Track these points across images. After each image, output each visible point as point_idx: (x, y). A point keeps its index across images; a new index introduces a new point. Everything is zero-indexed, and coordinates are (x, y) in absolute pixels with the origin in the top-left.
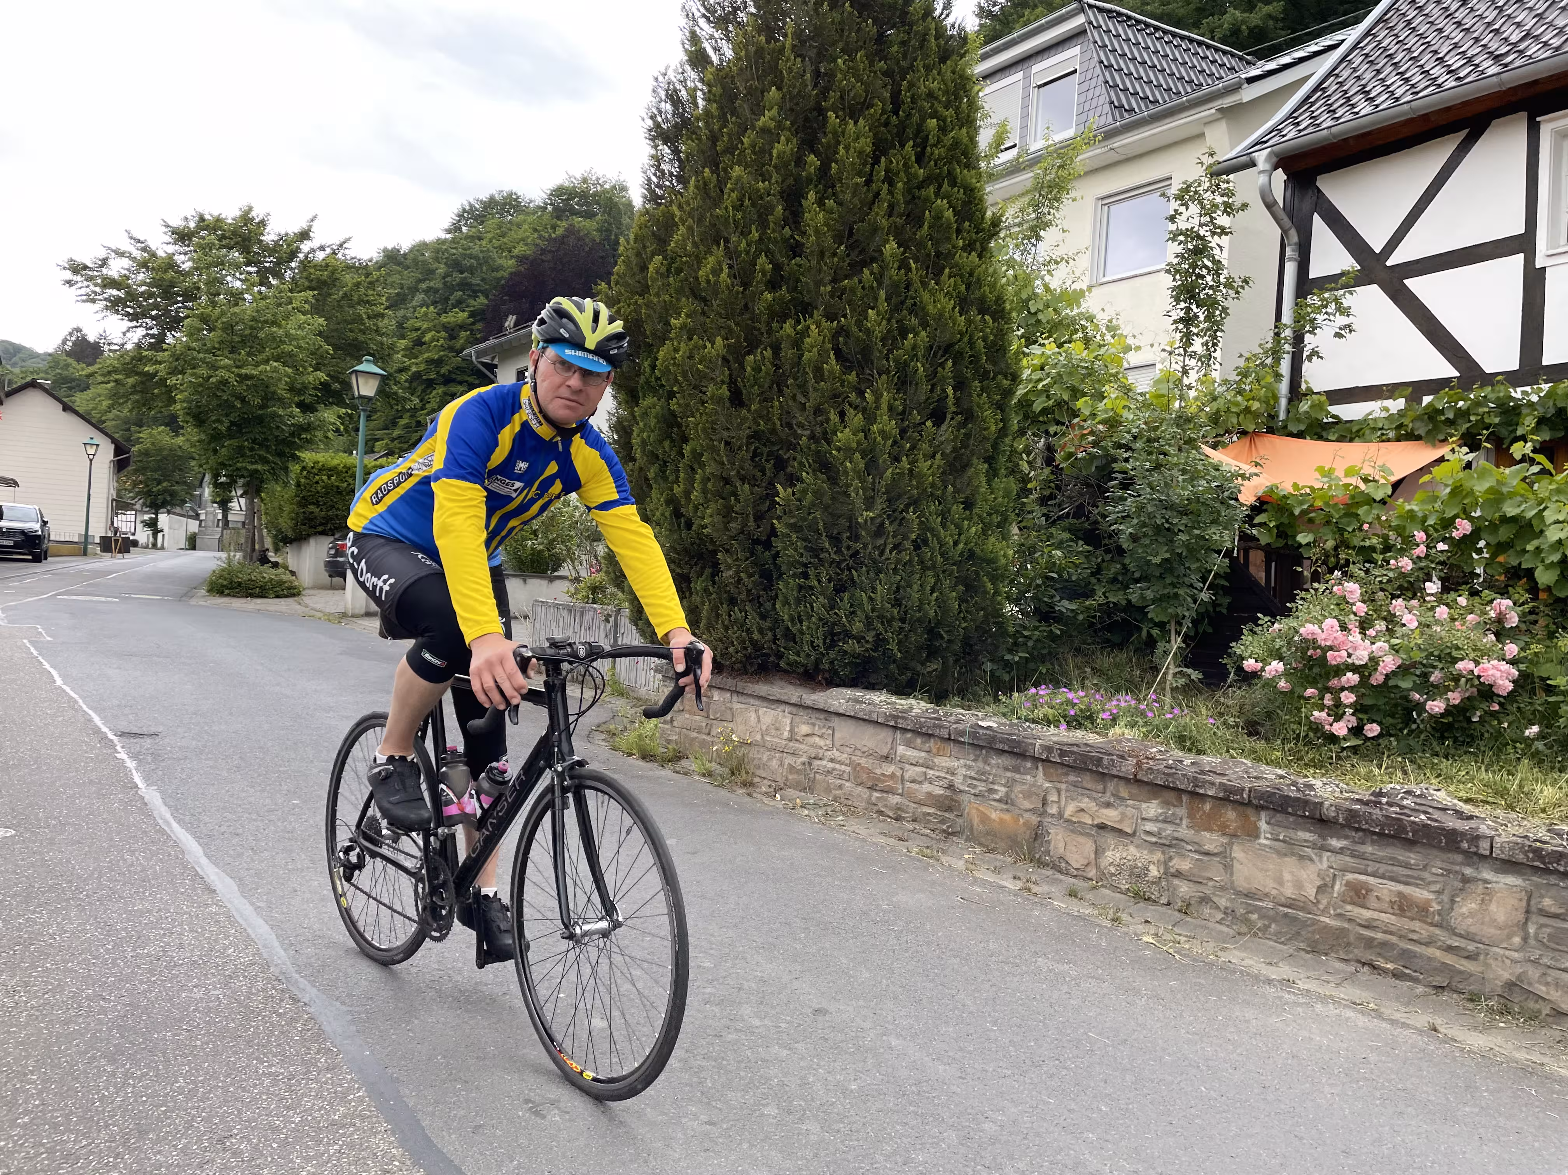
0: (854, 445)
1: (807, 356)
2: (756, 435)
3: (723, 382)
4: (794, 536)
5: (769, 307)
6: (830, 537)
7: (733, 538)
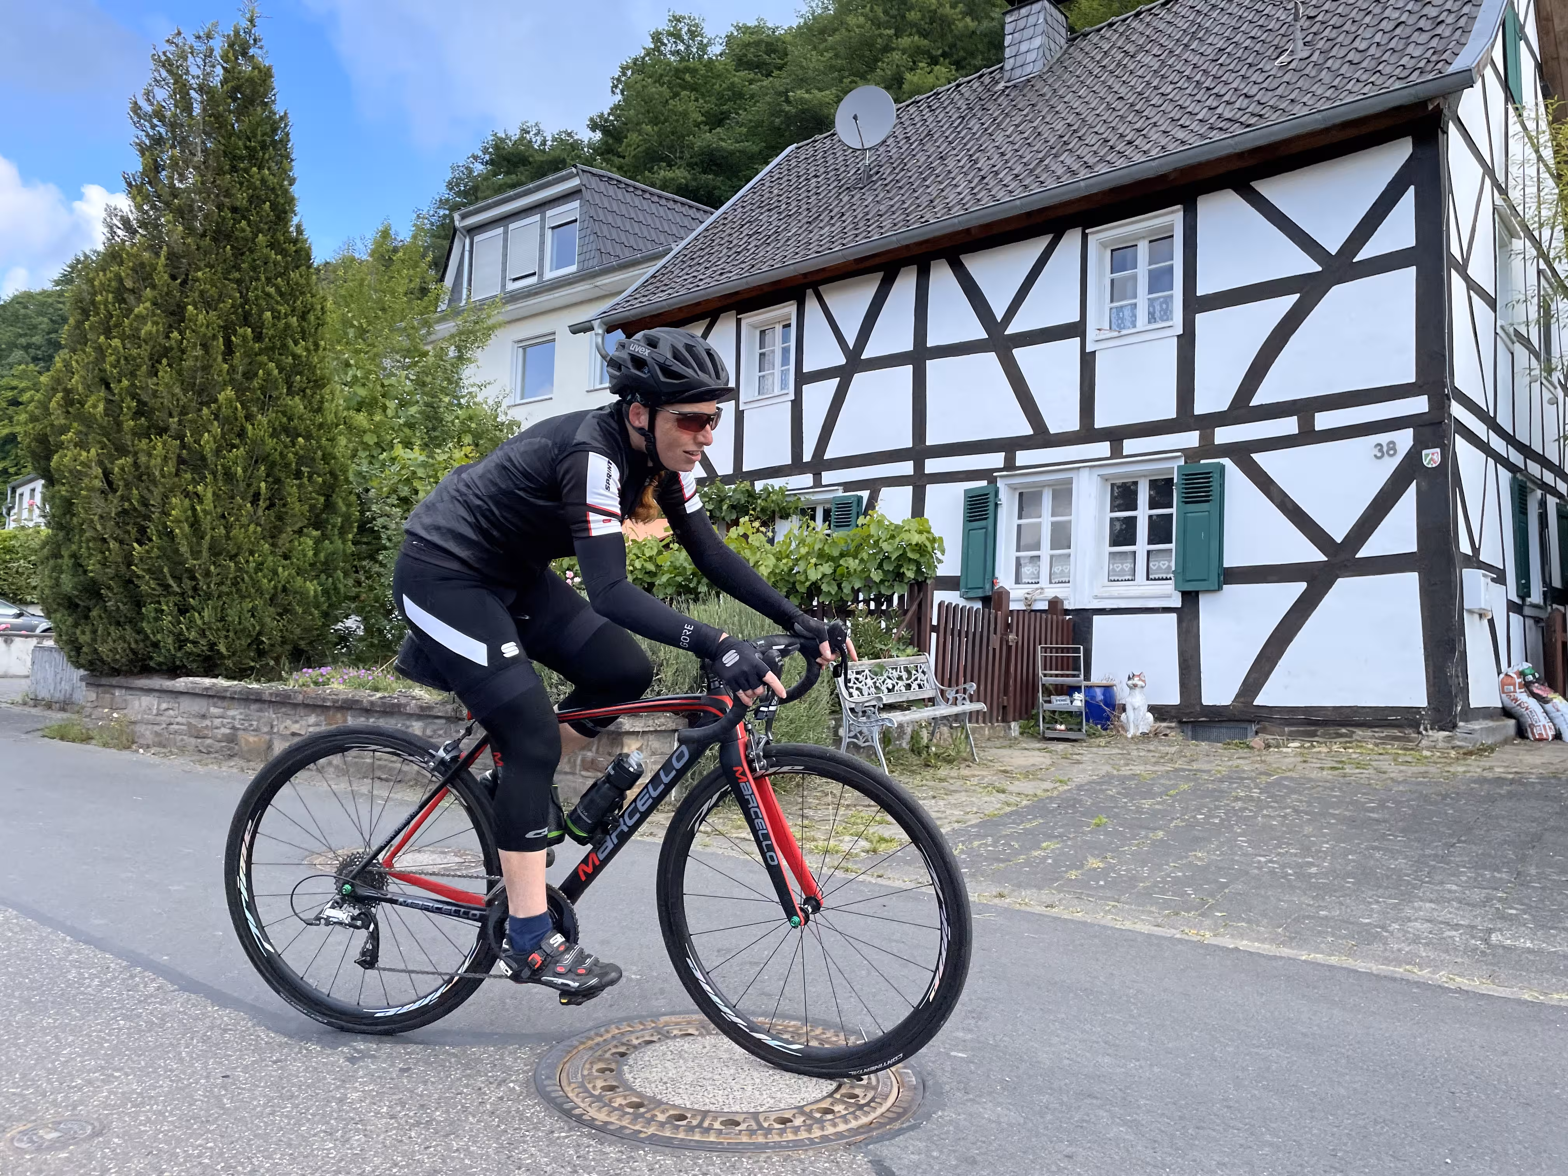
0: (183, 519)
1: (153, 462)
2: (125, 512)
3: (96, 477)
4: (147, 577)
5: (132, 430)
6: (174, 577)
7: (111, 579)
